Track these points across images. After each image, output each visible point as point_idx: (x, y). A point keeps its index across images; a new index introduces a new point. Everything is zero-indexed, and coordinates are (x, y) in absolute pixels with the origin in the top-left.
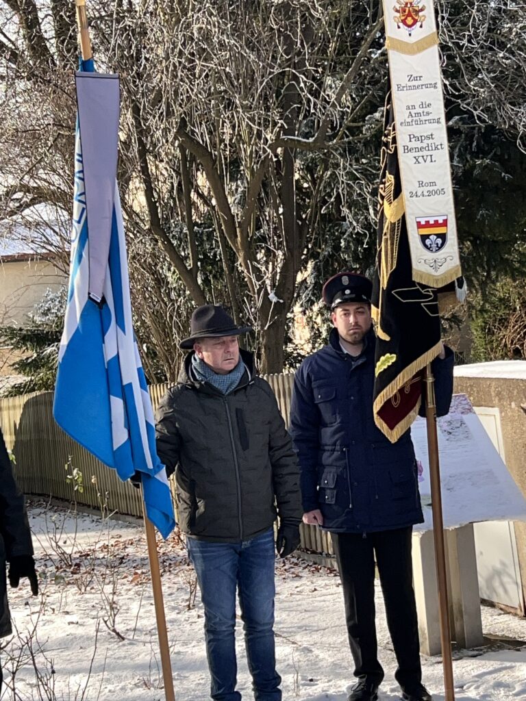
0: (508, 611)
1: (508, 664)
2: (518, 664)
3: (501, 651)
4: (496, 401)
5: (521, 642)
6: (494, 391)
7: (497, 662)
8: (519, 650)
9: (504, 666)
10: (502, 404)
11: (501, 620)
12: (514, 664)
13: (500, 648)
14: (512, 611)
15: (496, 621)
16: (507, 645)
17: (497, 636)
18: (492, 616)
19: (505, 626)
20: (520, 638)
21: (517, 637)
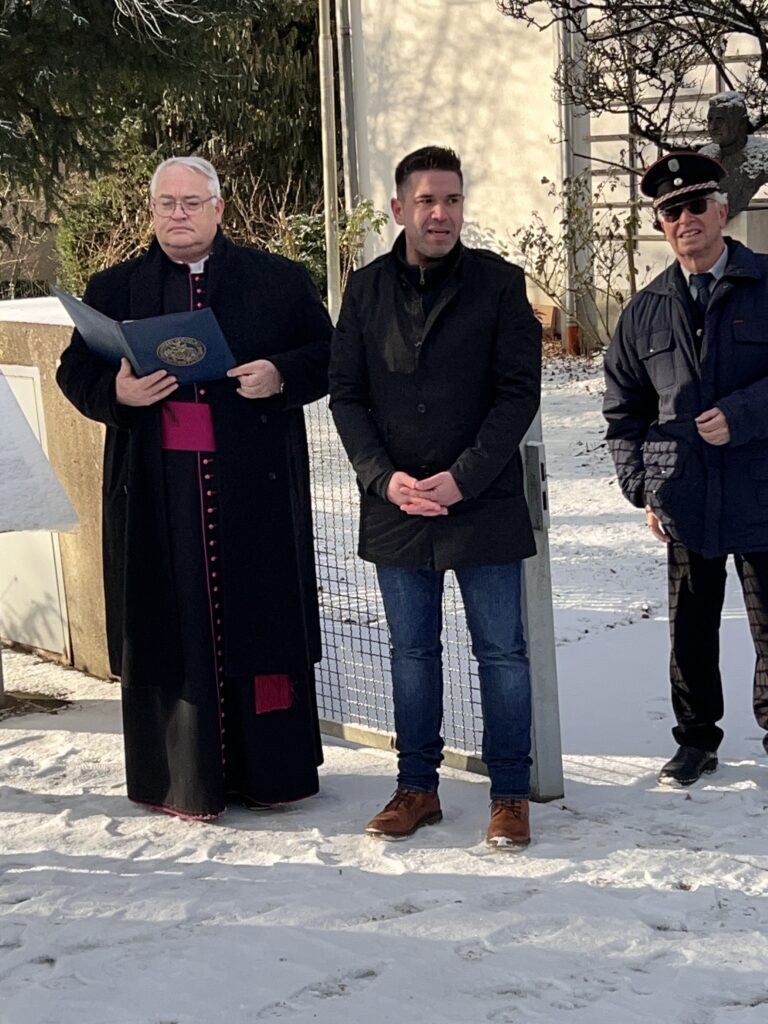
0: (49, 658)
1: (36, 733)
2: (49, 732)
3: (28, 715)
4: (35, 357)
5: (59, 701)
6: (32, 343)
7: (20, 731)
8: (55, 713)
9: (29, 735)
10: (44, 363)
11: (37, 672)
12: (43, 733)
13: (28, 710)
14: (55, 658)
15: (30, 673)
16: (39, 707)
17: (28, 694)
18: (25, 666)
19: (42, 680)
20: (60, 695)
21: (55, 694)
